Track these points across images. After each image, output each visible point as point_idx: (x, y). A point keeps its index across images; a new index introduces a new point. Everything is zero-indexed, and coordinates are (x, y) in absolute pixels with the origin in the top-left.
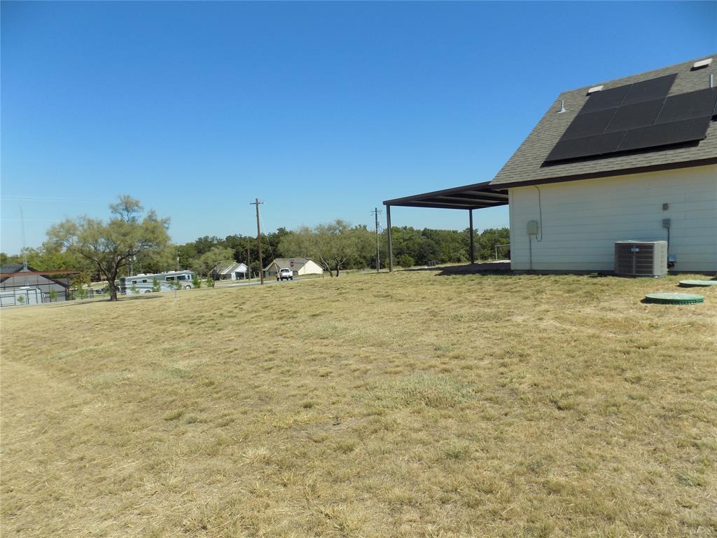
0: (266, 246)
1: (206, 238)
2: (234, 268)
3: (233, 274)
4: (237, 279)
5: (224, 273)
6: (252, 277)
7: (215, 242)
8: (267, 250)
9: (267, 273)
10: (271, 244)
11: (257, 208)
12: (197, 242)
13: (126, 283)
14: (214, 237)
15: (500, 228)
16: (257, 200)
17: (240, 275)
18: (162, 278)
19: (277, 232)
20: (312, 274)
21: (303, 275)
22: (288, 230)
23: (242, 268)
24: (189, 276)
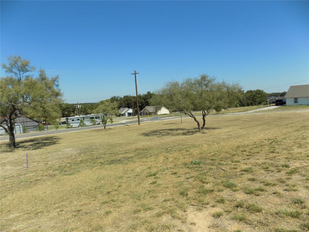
0: (142, 100)
1: (115, 97)
2: (127, 110)
3: (127, 114)
4: (128, 116)
5: (123, 113)
6: (135, 115)
7: (119, 99)
8: (142, 102)
9: (142, 114)
10: (144, 100)
11: (135, 77)
12: (111, 99)
13: (69, 121)
14: (118, 96)
15: (256, 90)
16: (135, 72)
17: (130, 114)
18: (87, 118)
19: (147, 93)
20: (165, 114)
21: (160, 115)
22: (152, 92)
23: (131, 111)
24: (101, 116)
